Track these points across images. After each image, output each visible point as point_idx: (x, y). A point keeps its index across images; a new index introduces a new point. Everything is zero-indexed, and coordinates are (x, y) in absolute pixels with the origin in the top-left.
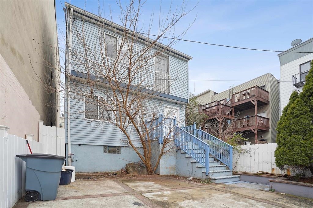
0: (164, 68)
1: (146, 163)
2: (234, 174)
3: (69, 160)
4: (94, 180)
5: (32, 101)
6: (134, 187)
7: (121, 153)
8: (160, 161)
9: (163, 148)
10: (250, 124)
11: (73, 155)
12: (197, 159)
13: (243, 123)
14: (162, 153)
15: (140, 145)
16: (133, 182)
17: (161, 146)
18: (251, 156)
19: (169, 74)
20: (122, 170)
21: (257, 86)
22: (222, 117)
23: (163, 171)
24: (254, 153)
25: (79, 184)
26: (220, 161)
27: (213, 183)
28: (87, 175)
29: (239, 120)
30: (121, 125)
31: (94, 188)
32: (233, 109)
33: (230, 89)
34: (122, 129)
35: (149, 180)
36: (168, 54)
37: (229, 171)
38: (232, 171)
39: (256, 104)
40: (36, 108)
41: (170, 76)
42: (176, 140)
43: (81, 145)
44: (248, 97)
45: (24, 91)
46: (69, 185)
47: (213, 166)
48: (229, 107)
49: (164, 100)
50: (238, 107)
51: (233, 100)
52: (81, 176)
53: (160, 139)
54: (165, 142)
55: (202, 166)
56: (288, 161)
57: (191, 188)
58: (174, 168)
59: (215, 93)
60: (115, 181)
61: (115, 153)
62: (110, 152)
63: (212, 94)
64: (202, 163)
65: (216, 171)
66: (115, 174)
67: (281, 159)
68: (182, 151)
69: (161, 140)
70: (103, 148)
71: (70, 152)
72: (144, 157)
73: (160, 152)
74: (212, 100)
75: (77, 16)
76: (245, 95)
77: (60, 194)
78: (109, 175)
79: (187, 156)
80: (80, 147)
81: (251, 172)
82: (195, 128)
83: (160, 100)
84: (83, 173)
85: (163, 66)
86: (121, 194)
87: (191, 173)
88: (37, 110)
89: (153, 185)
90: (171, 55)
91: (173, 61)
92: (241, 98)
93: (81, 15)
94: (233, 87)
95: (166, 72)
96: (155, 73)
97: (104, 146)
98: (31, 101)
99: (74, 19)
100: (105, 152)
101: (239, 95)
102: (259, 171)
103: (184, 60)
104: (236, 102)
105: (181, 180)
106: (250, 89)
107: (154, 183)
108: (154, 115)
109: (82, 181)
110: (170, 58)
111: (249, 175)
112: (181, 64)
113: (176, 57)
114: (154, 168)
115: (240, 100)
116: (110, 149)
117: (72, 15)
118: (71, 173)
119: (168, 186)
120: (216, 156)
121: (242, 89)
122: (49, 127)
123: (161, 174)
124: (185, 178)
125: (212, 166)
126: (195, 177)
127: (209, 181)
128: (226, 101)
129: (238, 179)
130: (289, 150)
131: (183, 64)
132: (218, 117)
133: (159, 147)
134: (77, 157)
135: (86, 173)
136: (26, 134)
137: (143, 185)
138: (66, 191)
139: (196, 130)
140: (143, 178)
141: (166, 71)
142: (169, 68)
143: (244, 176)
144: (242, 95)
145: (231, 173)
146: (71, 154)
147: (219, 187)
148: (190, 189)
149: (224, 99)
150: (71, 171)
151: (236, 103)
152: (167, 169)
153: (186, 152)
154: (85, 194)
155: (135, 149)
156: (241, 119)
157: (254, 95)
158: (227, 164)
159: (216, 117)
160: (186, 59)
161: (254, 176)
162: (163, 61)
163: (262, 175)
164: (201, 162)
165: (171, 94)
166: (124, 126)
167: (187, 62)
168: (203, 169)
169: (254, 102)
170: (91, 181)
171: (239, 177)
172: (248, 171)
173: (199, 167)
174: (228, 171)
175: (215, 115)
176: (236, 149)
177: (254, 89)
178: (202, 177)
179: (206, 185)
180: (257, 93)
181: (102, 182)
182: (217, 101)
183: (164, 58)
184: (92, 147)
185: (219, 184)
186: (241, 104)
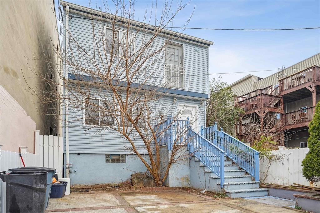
0: (177, 59)
1: (153, 173)
2: (261, 187)
3: (67, 170)
4: (91, 193)
5: (27, 112)
6: (130, 200)
7: (125, 162)
8: (170, 170)
9: (173, 155)
10: (306, 118)
11: (71, 166)
12: (211, 168)
13: (296, 117)
14: (172, 162)
15: (146, 152)
16: (132, 195)
17: (170, 152)
18: (283, 164)
19: (182, 66)
20: (126, 182)
21: (315, 66)
22: (265, 111)
23: (173, 182)
24: (288, 160)
25: (73, 197)
26: (244, 170)
27: (228, 198)
28: (86, 187)
29: (290, 113)
30: (124, 129)
31: (87, 202)
32: (282, 100)
33: (278, 73)
34: (125, 135)
35: (153, 194)
36: (182, 41)
37: (254, 183)
38: (258, 183)
39: (315, 91)
40: (32, 118)
41: (185, 69)
42: (190, 145)
43: (80, 155)
44: (302, 81)
45: (19, 104)
46: (62, 198)
47: (232, 176)
48: (275, 96)
49: (176, 98)
50: (289, 96)
51: (281, 87)
52: (79, 188)
53: (169, 145)
54: (176, 148)
55: (216, 177)
56: (316, 171)
57: (196, 202)
58: (187, 179)
59: (259, 79)
60: (113, 194)
61: (119, 162)
62: (113, 161)
63: (254, 80)
64: (217, 173)
65: (235, 183)
66: (117, 186)
67: (309, 168)
68: (196, 159)
69: (170, 147)
70: (104, 157)
71: (68, 162)
72: (151, 165)
73: (170, 161)
74: (254, 88)
75: (74, 13)
76: (298, 79)
77: (50, 207)
78: (110, 187)
79: (201, 164)
80: (80, 156)
81: (285, 185)
82: (216, 130)
83: (173, 97)
84: (82, 186)
85: (176, 57)
86: (112, 208)
87: (204, 186)
88: (33, 119)
89: (154, 198)
90: (186, 43)
91: (188, 49)
92: (293, 84)
93: (78, 11)
94: (284, 69)
95: (179, 64)
96: (165, 66)
97: (106, 154)
98: (25, 112)
99: (71, 17)
100: (107, 161)
101: (290, 80)
102: (294, 184)
103: (203, 47)
104: (285, 90)
105: (192, 193)
106: (304, 70)
107: (156, 196)
108: (162, 117)
109: (78, 194)
110: (185, 46)
111: (279, 189)
112: (199, 52)
113: (191, 44)
114: (163, 179)
115: (290, 87)
116: (113, 157)
117: (68, 13)
118: (65, 186)
119: (171, 200)
120: (240, 164)
121: (296, 70)
122: (46, 137)
123: (171, 186)
124: (198, 191)
125: (230, 177)
126: (210, 190)
127: (224, 195)
128: (272, 89)
129: (266, 193)
130: (317, 158)
131: (201, 51)
132: (259, 112)
133: (168, 155)
134: (76, 168)
135: (86, 185)
136: (20, 147)
137: (142, 198)
138: (57, 204)
139: (217, 132)
140: (147, 190)
141: (180, 62)
142: (183, 59)
143: (273, 190)
144: (294, 79)
145: (258, 185)
146: (69, 165)
147: (231, 202)
148: (194, 203)
149: (269, 87)
150: (65, 184)
151: (285, 92)
152: (178, 179)
153: (200, 159)
154: (76, 207)
155: (140, 156)
156: (292, 112)
157: (311, 79)
158: (252, 175)
159: (256, 111)
160: (205, 45)
161: (285, 190)
162: (176, 51)
163: (296, 188)
164: (215, 172)
165: (186, 90)
166: (127, 130)
167: (207, 48)
168: (218, 180)
169: (311, 88)
170: (87, 194)
171: (267, 191)
172: (281, 183)
173: (213, 178)
174: (252, 183)
175: (254, 109)
176: (265, 155)
177: (311, 70)
178: (216, 190)
179: (217, 199)
180: (316, 75)
181: (98, 195)
182: (260, 89)
183: (177, 48)
184: (93, 156)
185: (236, 198)
186: (292, 92)
